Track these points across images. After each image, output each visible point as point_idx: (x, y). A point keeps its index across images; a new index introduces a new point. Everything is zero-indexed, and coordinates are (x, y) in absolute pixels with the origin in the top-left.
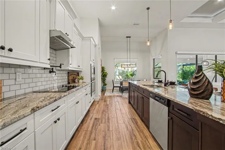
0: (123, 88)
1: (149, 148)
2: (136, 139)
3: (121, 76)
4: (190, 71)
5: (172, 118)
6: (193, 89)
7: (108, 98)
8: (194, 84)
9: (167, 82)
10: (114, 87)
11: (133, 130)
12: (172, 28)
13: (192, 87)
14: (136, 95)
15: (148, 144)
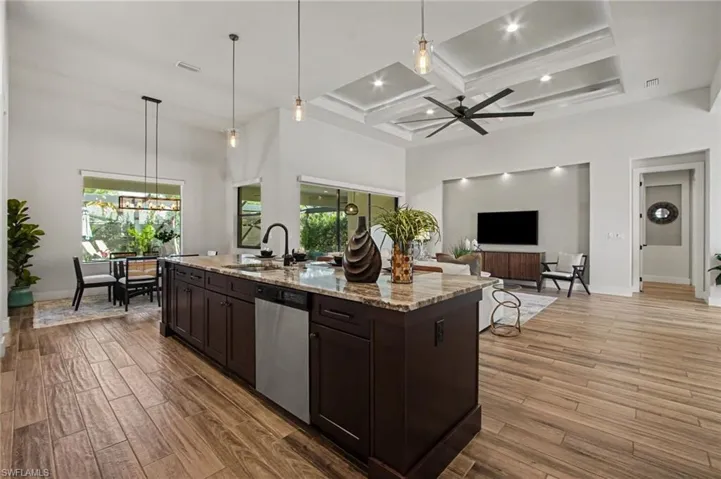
0: (128, 286)
1: (264, 433)
2: (223, 429)
3: (105, 240)
4: (321, 225)
5: (317, 335)
6: (352, 266)
7: (56, 335)
8: (355, 253)
9: (290, 253)
10: (82, 286)
11: (203, 409)
12: (302, 118)
13: (351, 261)
14: (199, 301)
15: (259, 425)
